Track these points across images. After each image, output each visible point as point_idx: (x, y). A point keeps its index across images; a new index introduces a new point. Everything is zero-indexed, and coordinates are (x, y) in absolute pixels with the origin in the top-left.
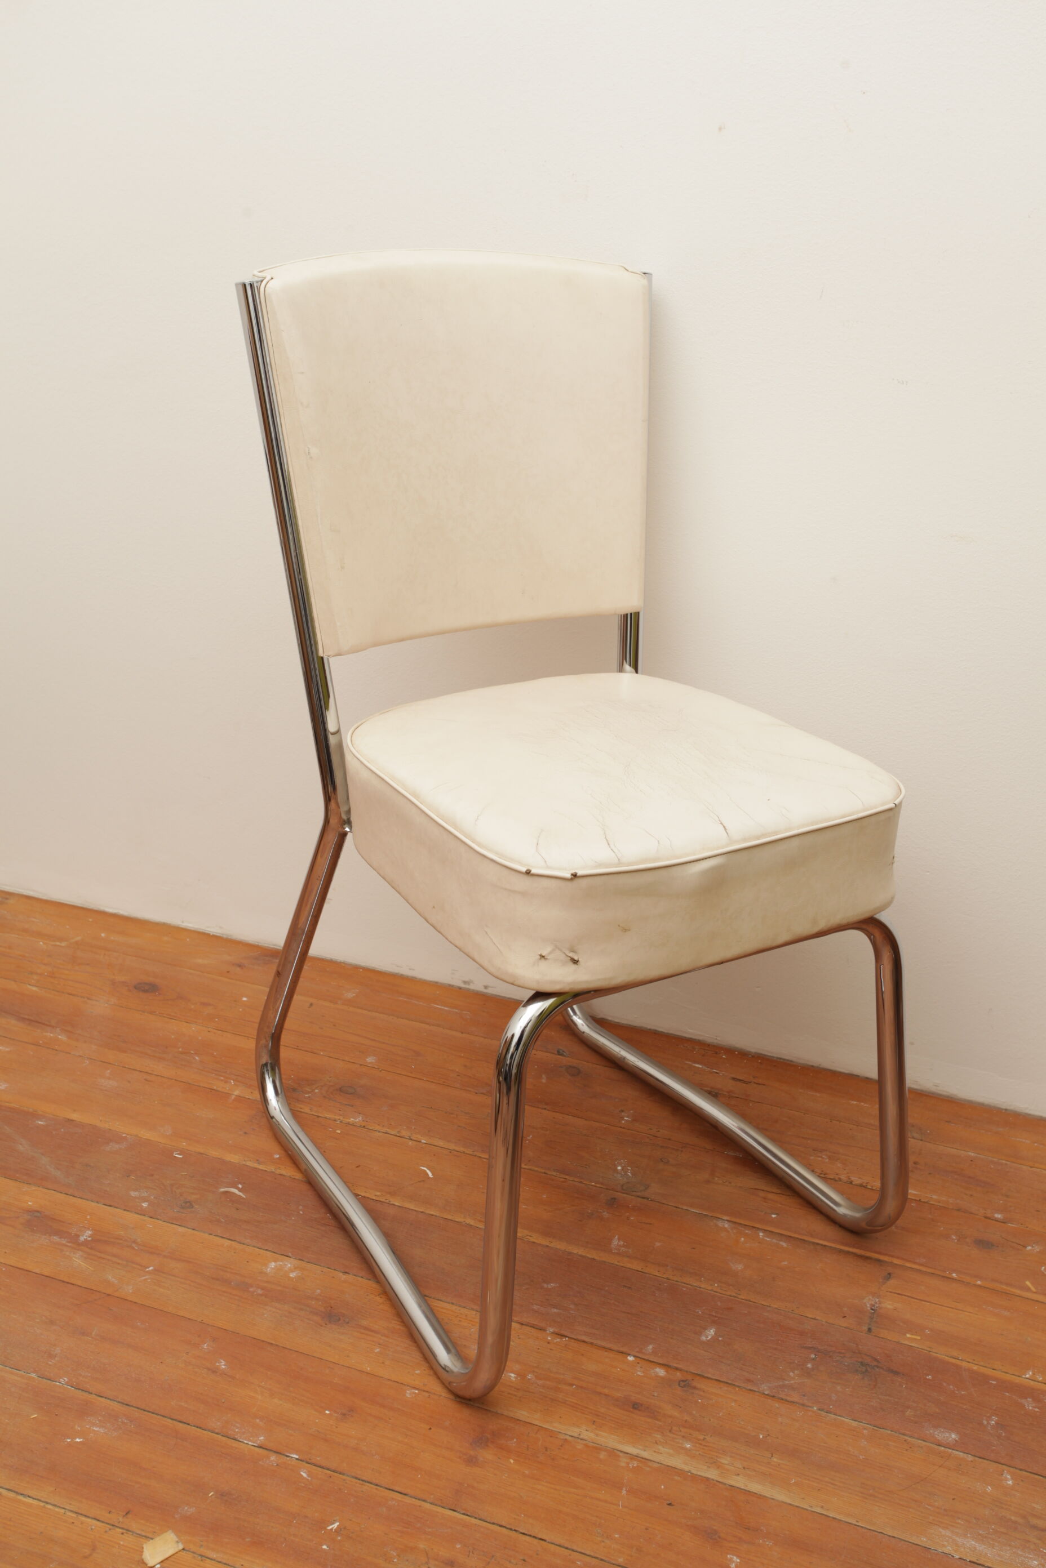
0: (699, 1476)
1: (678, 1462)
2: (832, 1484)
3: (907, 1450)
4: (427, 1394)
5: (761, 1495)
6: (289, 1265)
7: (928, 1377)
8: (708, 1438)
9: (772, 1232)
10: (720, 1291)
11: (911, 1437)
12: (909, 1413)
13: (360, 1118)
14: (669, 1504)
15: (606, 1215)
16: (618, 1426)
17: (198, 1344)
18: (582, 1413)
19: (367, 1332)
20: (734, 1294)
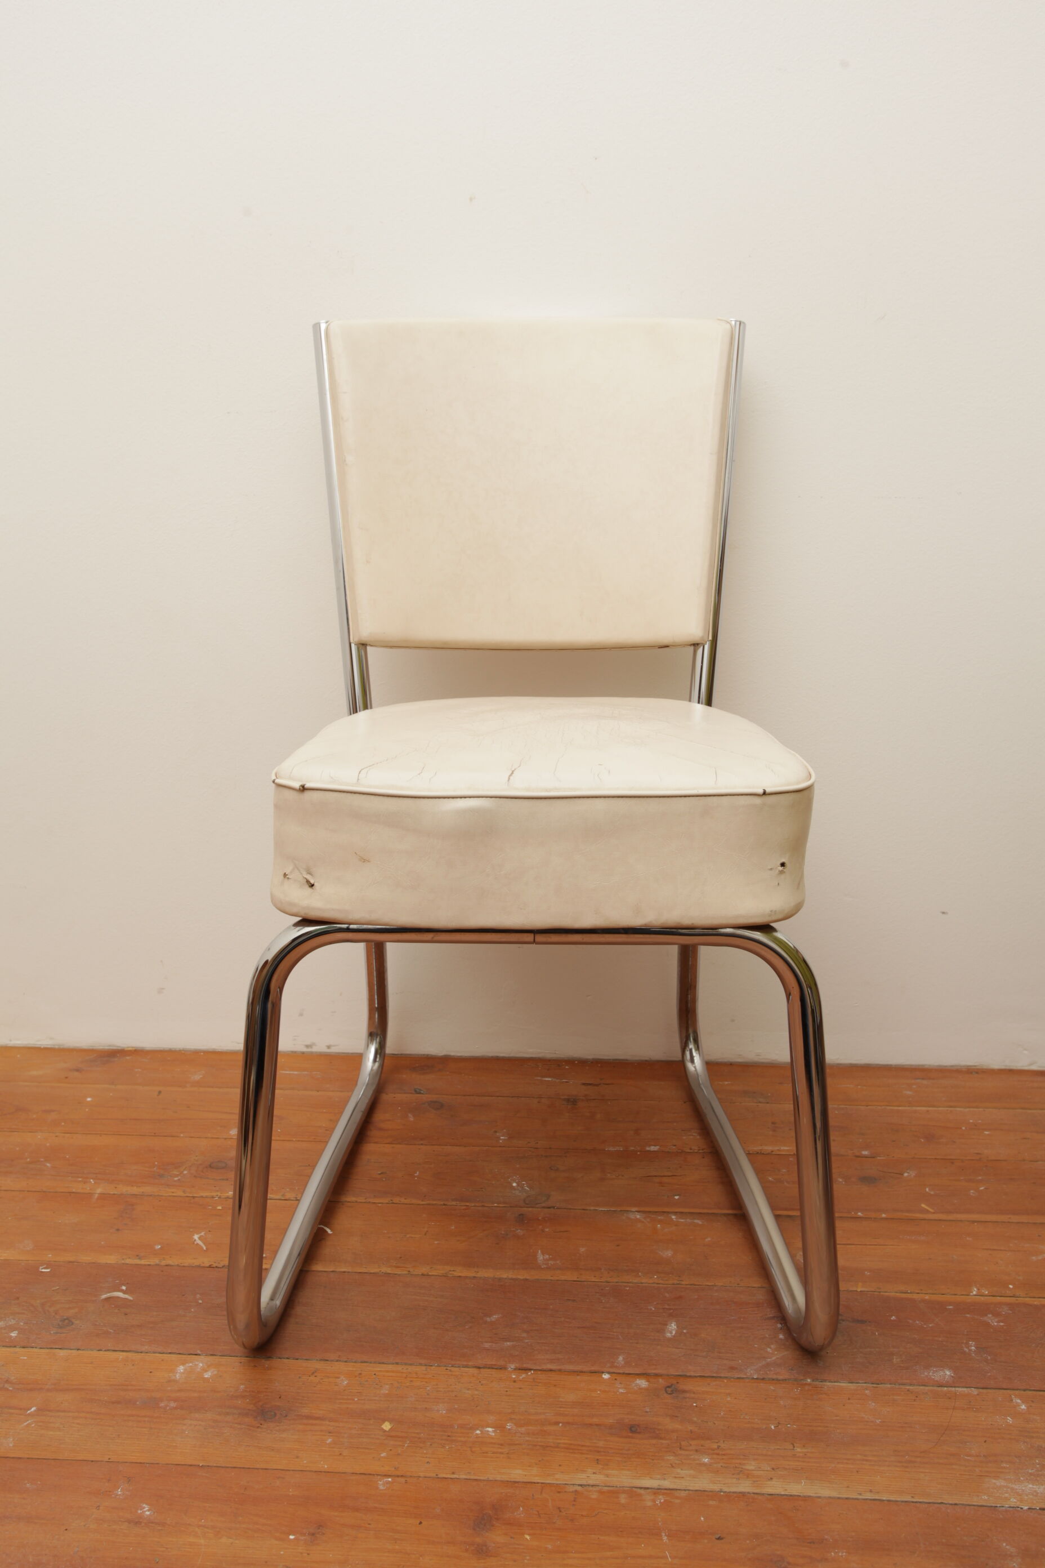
0: (734, 1492)
1: (704, 1483)
2: (867, 1460)
3: (915, 1400)
4: (403, 1480)
5: (805, 1497)
6: (201, 1365)
7: (892, 1319)
8: (722, 1445)
9: (682, 1213)
10: (661, 1281)
11: (911, 1385)
12: (896, 1360)
14: (719, 1539)
15: (520, 1232)
16: (625, 1458)
17: (110, 1492)
18: (581, 1453)
19: (311, 1421)
20: (676, 1282)
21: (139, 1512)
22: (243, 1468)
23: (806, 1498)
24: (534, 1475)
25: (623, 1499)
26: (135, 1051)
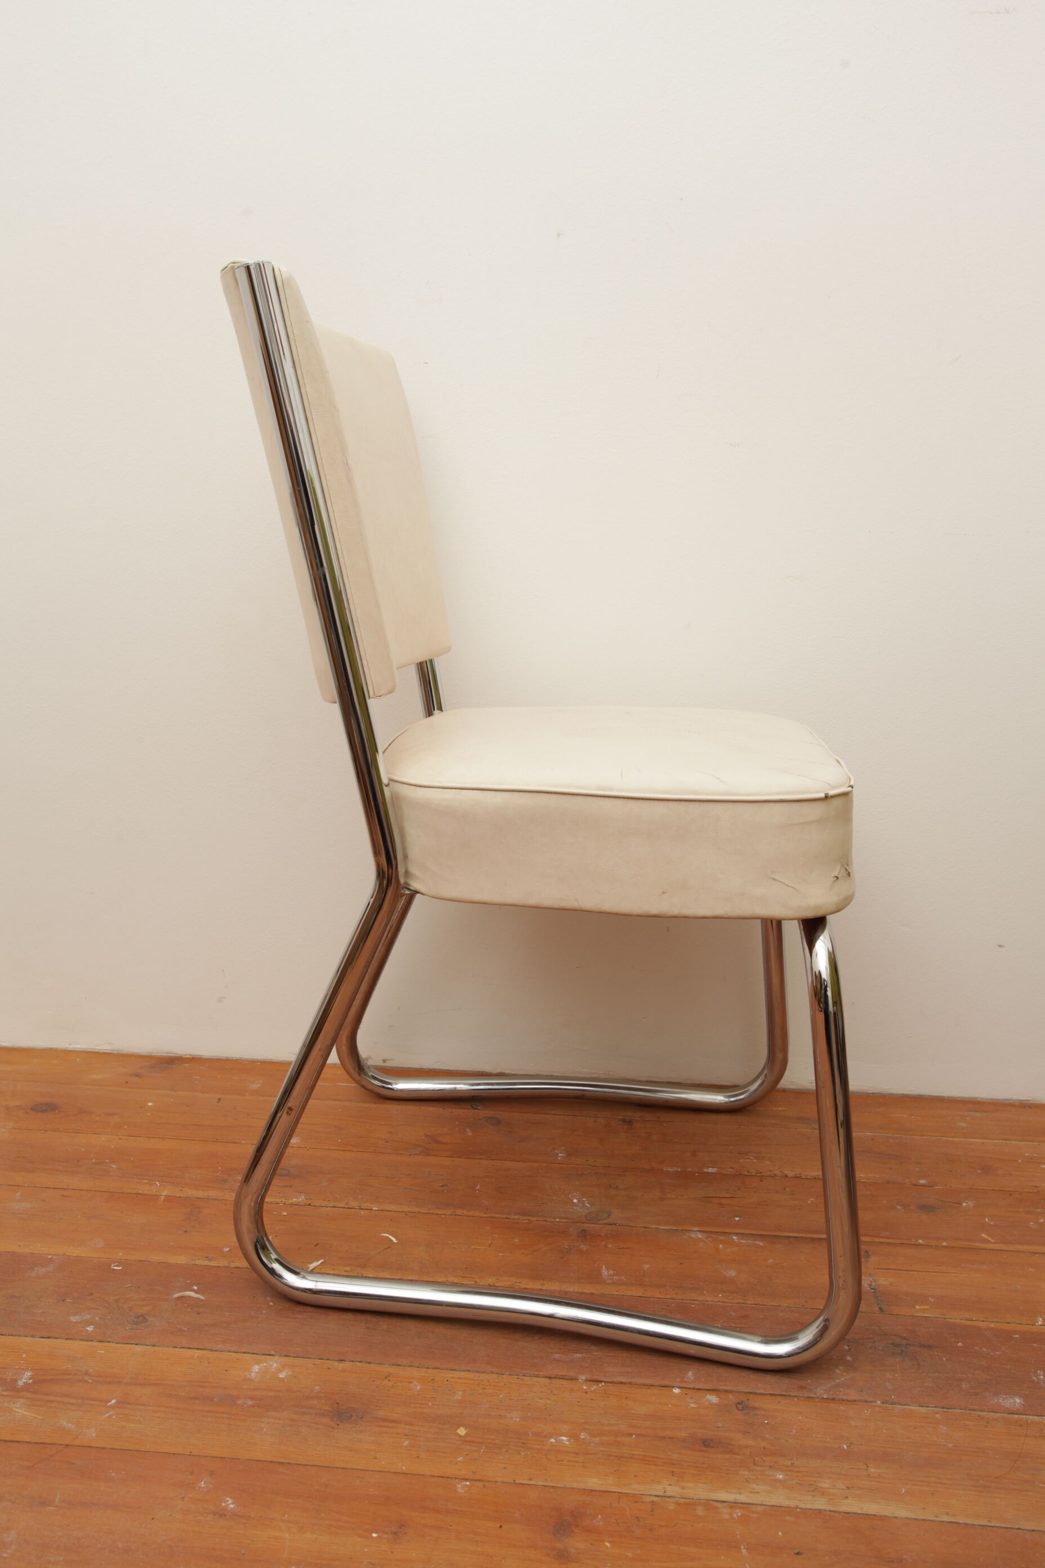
0: (810, 1509)
1: (779, 1498)
2: (941, 1483)
3: (986, 1426)
4: (480, 1484)
5: (881, 1516)
6: (276, 1365)
7: (959, 1345)
8: (796, 1463)
9: (743, 1234)
10: (726, 1300)
11: (981, 1411)
12: (964, 1386)
13: (303, 1197)
14: (798, 1554)
15: (583, 1247)
16: (700, 1471)
17: (193, 1484)
18: (655, 1465)
19: (387, 1424)
20: (741, 1301)
21: (223, 1504)
22: (323, 1466)
23: (882, 1518)
24: (610, 1484)
25: (700, 1511)
26: (193, 1058)
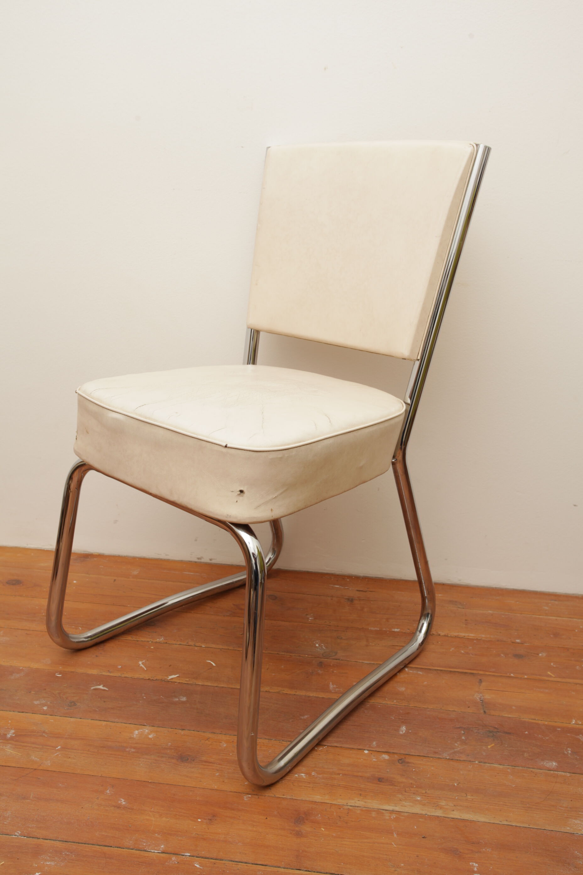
0: (433, 816)
1: (417, 809)
2: (506, 805)
3: (535, 777)
4: (256, 797)
6: (147, 731)
7: (526, 733)
8: (428, 791)
10: (398, 704)
11: (533, 768)
12: (526, 755)
13: (163, 638)
14: (424, 838)
15: (320, 672)
16: (375, 794)
17: (103, 791)
18: (352, 789)
19: (207, 764)
20: (406, 705)
21: (119, 802)
22: (173, 785)
23: (472, 822)
24: (326, 798)
25: (374, 814)
26: (99, 555)
